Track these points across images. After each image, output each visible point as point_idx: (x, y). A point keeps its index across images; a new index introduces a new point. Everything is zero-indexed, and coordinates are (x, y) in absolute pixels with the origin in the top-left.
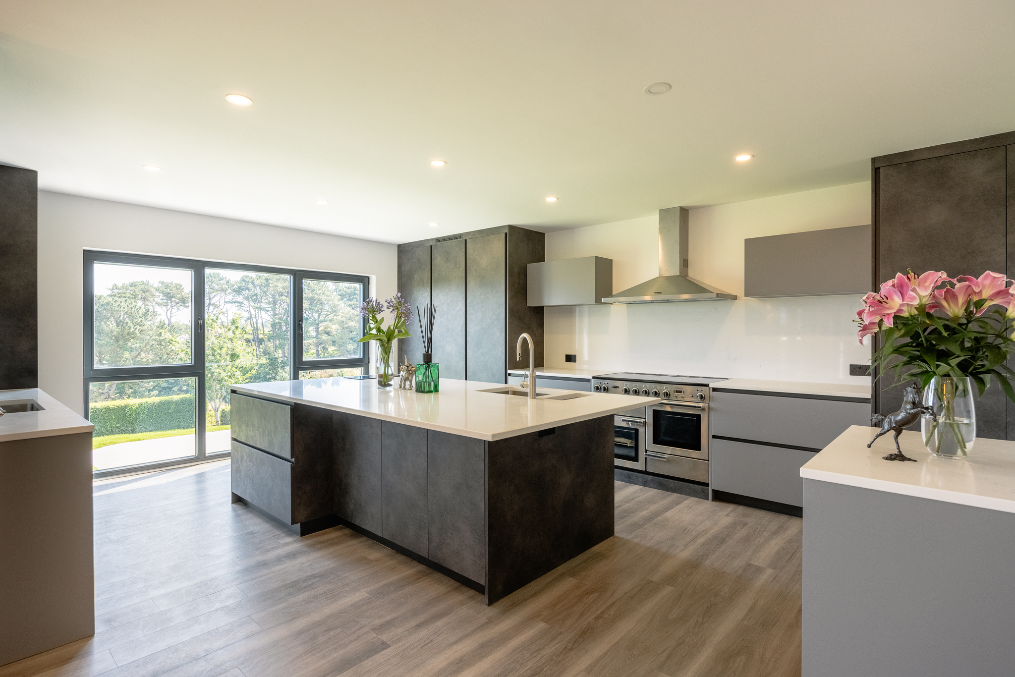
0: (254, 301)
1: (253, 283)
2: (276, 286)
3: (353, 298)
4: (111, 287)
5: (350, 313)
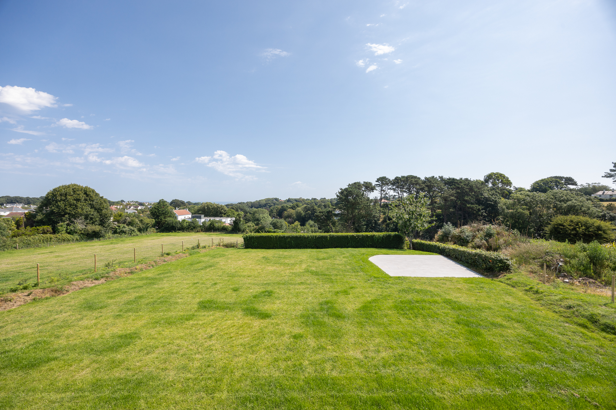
0: (400, 188)
1: (400, 180)
2: (412, 180)
3: (453, 184)
4: (348, 185)
5: (451, 192)
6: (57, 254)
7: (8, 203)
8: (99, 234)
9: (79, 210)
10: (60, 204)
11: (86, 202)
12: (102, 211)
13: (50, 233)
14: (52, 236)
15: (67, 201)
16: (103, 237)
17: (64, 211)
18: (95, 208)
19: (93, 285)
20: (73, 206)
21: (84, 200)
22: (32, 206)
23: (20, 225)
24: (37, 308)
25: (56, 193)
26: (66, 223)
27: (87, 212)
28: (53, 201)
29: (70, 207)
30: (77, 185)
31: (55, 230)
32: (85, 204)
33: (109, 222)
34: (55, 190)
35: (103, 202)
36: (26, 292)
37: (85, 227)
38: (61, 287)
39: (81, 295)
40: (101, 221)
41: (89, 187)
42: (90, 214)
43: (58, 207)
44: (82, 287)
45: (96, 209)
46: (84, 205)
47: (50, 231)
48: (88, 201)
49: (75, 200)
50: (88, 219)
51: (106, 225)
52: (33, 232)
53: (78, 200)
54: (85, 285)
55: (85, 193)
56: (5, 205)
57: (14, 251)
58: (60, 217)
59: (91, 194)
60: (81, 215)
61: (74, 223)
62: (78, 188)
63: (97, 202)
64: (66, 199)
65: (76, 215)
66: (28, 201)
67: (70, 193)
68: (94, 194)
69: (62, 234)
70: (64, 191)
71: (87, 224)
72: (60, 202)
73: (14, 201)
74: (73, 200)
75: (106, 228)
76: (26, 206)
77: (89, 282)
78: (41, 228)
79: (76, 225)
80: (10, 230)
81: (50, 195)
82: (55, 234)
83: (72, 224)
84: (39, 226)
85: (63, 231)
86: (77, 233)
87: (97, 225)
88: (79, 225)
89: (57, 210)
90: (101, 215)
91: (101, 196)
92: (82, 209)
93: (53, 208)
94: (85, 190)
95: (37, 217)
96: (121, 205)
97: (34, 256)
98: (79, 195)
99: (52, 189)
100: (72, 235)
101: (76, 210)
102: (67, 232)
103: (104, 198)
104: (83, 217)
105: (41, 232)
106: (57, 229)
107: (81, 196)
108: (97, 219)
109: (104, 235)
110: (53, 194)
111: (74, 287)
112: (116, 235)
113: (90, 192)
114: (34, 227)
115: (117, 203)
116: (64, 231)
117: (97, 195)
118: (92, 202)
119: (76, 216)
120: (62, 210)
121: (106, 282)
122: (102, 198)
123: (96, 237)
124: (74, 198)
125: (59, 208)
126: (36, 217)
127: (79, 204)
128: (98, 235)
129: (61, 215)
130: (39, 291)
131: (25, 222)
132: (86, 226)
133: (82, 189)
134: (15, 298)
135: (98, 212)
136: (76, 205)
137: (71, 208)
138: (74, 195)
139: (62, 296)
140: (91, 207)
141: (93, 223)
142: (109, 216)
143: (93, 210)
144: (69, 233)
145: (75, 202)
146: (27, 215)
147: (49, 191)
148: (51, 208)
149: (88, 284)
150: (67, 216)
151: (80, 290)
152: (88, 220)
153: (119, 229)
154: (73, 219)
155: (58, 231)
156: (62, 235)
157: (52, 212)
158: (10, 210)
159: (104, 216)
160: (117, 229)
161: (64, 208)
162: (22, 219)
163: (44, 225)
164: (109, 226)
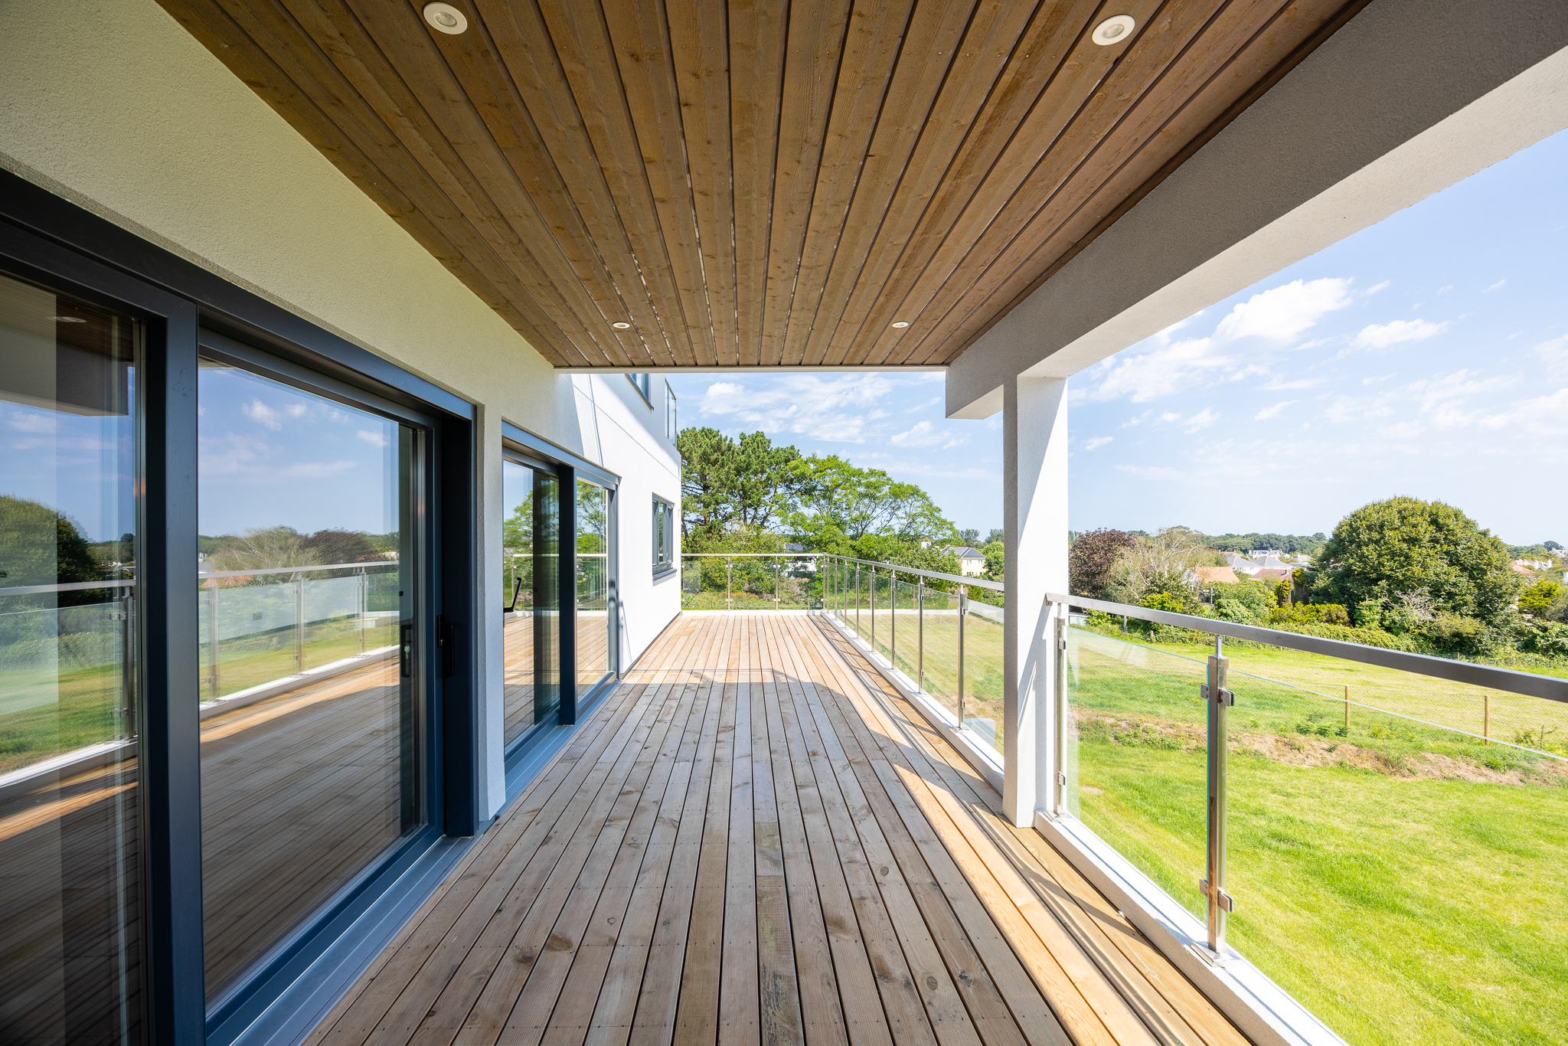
6: (1364, 678)
7: (1255, 549)
8: (1474, 644)
9: (1417, 570)
10: (1367, 550)
11: (1434, 547)
12: (1486, 574)
13: (1344, 624)
14: (1348, 630)
15: (1385, 543)
16: (1487, 656)
17: (1376, 570)
18: (1461, 564)
19: (1481, 780)
20: (1399, 556)
21: (1429, 542)
22: (1299, 555)
23: (1284, 598)
24: (1349, 786)
25: (1359, 522)
26: (1380, 601)
27: (1437, 575)
28: (1351, 542)
29: (1392, 559)
30: (1410, 500)
31: (1355, 617)
32: (1431, 552)
33: (1507, 610)
34: (1355, 515)
35: (1489, 547)
36: (1325, 743)
37: (1430, 618)
38: (1397, 755)
39: (1451, 796)
40: (1480, 604)
41: (1443, 503)
42: (1447, 581)
43: (1362, 558)
44: (1451, 775)
45: (1464, 569)
46: (1429, 555)
47: (1343, 619)
48: (1441, 545)
49: (1404, 540)
50: (1440, 597)
51: (1497, 621)
52: (1308, 615)
53: (1413, 541)
54: (1457, 772)
55: (1434, 522)
56: (1250, 551)
57: (1274, 653)
58: (1366, 584)
59: (1451, 523)
60: (1421, 582)
61: (1402, 603)
62: (1413, 508)
63: (1469, 548)
64: (1381, 538)
65: (1406, 583)
66: (1291, 546)
67: (1392, 523)
68: (1461, 524)
69: (1370, 629)
70: (1378, 519)
71: (1437, 609)
72: (1367, 546)
73: (1265, 545)
74: (1399, 541)
75: (1495, 630)
76: (1287, 556)
77: (1470, 768)
78: (1324, 608)
79: (1406, 608)
80: (1266, 605)
81: (1345, 528)
82: (1354, 626)
83: (1396, 606)
84: (1320, 603)
85: (1373, 620)
86: (1408, 631)
87: (1467, 615)
88: (1416, 610)
89: (1359, 567)
90: (1479, 587)
91: (1481, 528)
92: (1425, 567)
93: (1351, 561)
94: (1434, 511)
95: (1317, 581)
96: (1547, 557)
97: (1315, 670)
98: (1414, 526)
99: (1349, 514)
100: (1397, 635)
101: (1409, 570)
102: (1382, 625)
103: (1492, 534)
104: (1426, 589)
105: (1325, 618)
106: (1359, 616)
107: (1422, 530)
108: (1469, 598)
109: (1489, 650)
110: (1351, 525)
111: (1429, 767)
112: (1531, 654)
113: (1449, 517)
114: (1310, 606)
115: (1532, 552)
116: (1376, 623)
117: (1468, 525)
118: (1452, 548)
119: (1408, 586)
120: (1372, 567)
121: (1521, 784)
122: (1485, 534)
123: (1461, 652)
124: (1402, 536)
125: (1365, 562)
126: (1314, 582)
127: (1415, 553)
128: (1471, 647)
129: (1369, 580)
130: (1351, 750)
131: (1292, 592)
132: (1433, 615)
133: (1424, 509)
134: (1307, 747)
135: (1472, 577)
136: (1407, 553)
137: (1395, 562)
138: (1403, 529)
139: (1398, 779)
140: (1451, 561)
141: (1454, 609)
142: (1509, 591)
143: (1455, 570)
144: (1388, 629)
145: (1405, 546)
146: (1297, 575)
147: (1342, 519)
148: (1347, 560)
149: (1466, 770)
150: (1383, 583)
151: (1446, 783)
152: (1441, 600)
153: (1543, 637)
154: (1398, 593)
155: (1362, 621)
156: (1372, 632)
157: (1348, 572)
158: (1260, 565)
159: (1491, 590)
160: (1535, 636)
161: (1376, 562)
162: (1287, 585)
163: (1330, 601)
164: (1507, 622)
